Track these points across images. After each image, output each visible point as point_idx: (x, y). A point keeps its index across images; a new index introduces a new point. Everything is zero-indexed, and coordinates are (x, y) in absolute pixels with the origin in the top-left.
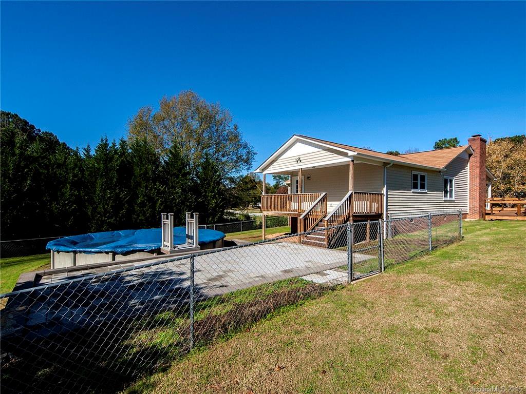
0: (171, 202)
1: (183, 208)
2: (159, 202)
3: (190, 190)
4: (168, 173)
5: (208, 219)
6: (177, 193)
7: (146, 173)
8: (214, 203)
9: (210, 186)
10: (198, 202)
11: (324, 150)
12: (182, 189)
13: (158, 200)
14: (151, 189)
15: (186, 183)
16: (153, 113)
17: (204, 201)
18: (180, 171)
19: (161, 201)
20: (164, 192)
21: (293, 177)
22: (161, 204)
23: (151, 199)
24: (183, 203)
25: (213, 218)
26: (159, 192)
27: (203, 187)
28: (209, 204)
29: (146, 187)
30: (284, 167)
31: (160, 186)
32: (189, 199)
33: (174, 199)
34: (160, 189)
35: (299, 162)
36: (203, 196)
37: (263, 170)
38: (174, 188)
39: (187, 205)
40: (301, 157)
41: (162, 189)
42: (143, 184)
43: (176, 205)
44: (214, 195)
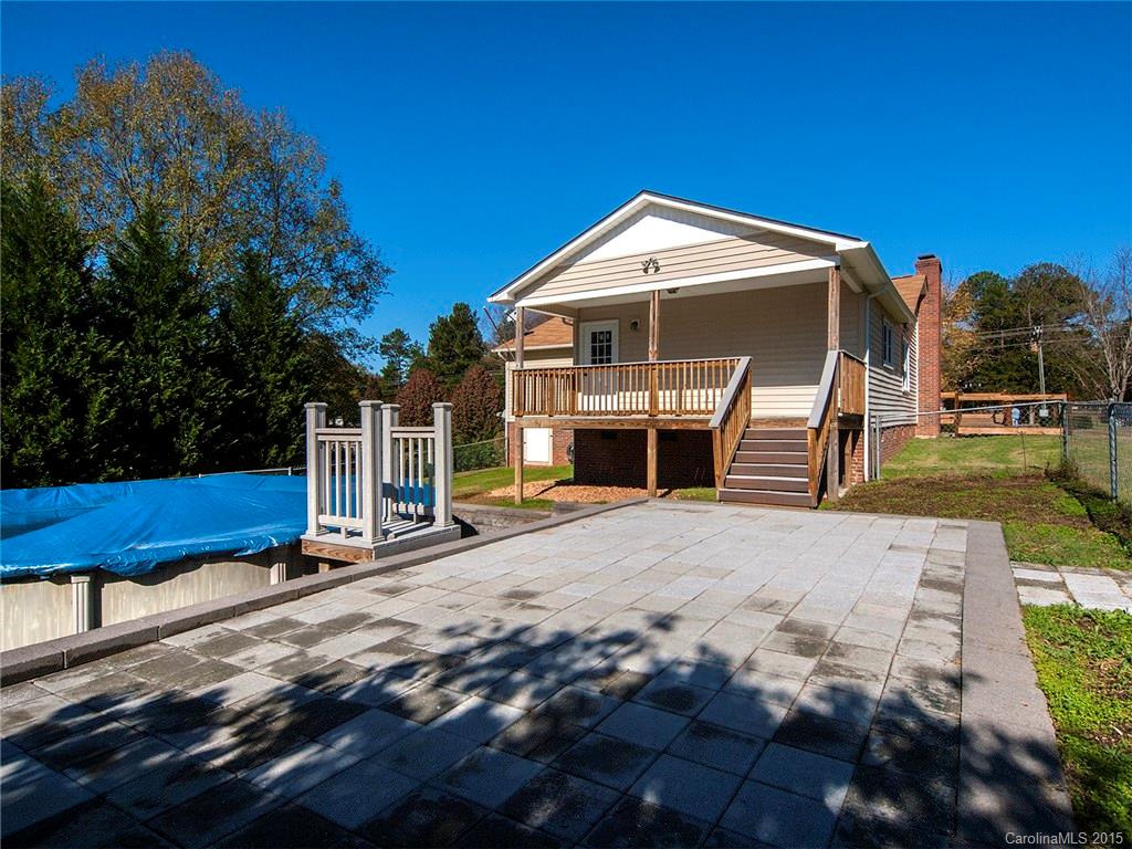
0: (144, 397)
1: (187, 419)
2: (102, 395)
3: (211, 360)
4: (130, 304)
5: (266, 453)
6: (167, 368)
7: (46, 294)
8: (286, 402)
9: (269, 350)
10: (235, 398)
11: (743, 238)
12: (183, 356)
13: (96, 387)
14: (68, 351)
15: (196, 339)
16: (53, 104)
17: (252, 398)
18: (172, 296)
19: (107, 392)
20: (117, 364)
21: (582, 325)
22: (109, 403)
23: (66, 386)
24: (185, 401)
25: (283, 449)
26: (97, 365)
27: (249, 353)
28: (268, 406)
29: (49, 344)
30: (603, 285)
31: (99, 342)
32: (208, 390)
33: (154, 387)
34: (101, 354)
35: (651, 271)
36: (251, 381)
37: (518, 295)
38: (156, 352)
39: (200, 410)
40: (657, 256)
41: (111, 353)
42: (37, 332)
43: (161, 407)
44: (285, 381)
